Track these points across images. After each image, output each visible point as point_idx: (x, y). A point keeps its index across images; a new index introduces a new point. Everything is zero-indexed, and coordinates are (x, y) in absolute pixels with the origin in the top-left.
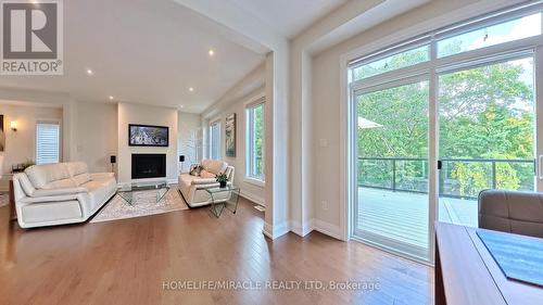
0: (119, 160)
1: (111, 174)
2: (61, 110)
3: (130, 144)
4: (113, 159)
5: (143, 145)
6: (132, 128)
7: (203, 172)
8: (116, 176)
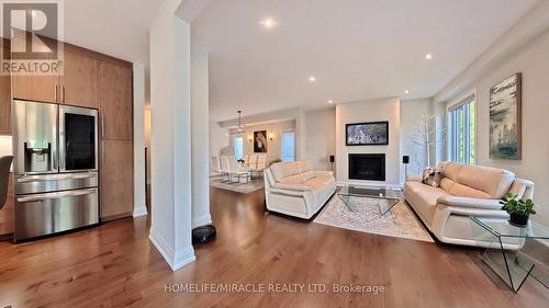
0: (337, 159)
1: (331, 173)
2: (295, 121)
3: (347, 144)
4: (332, 159)
5: (360, 144)
6: (350, 128)
7: (445, 182)
8: (335, 175)
